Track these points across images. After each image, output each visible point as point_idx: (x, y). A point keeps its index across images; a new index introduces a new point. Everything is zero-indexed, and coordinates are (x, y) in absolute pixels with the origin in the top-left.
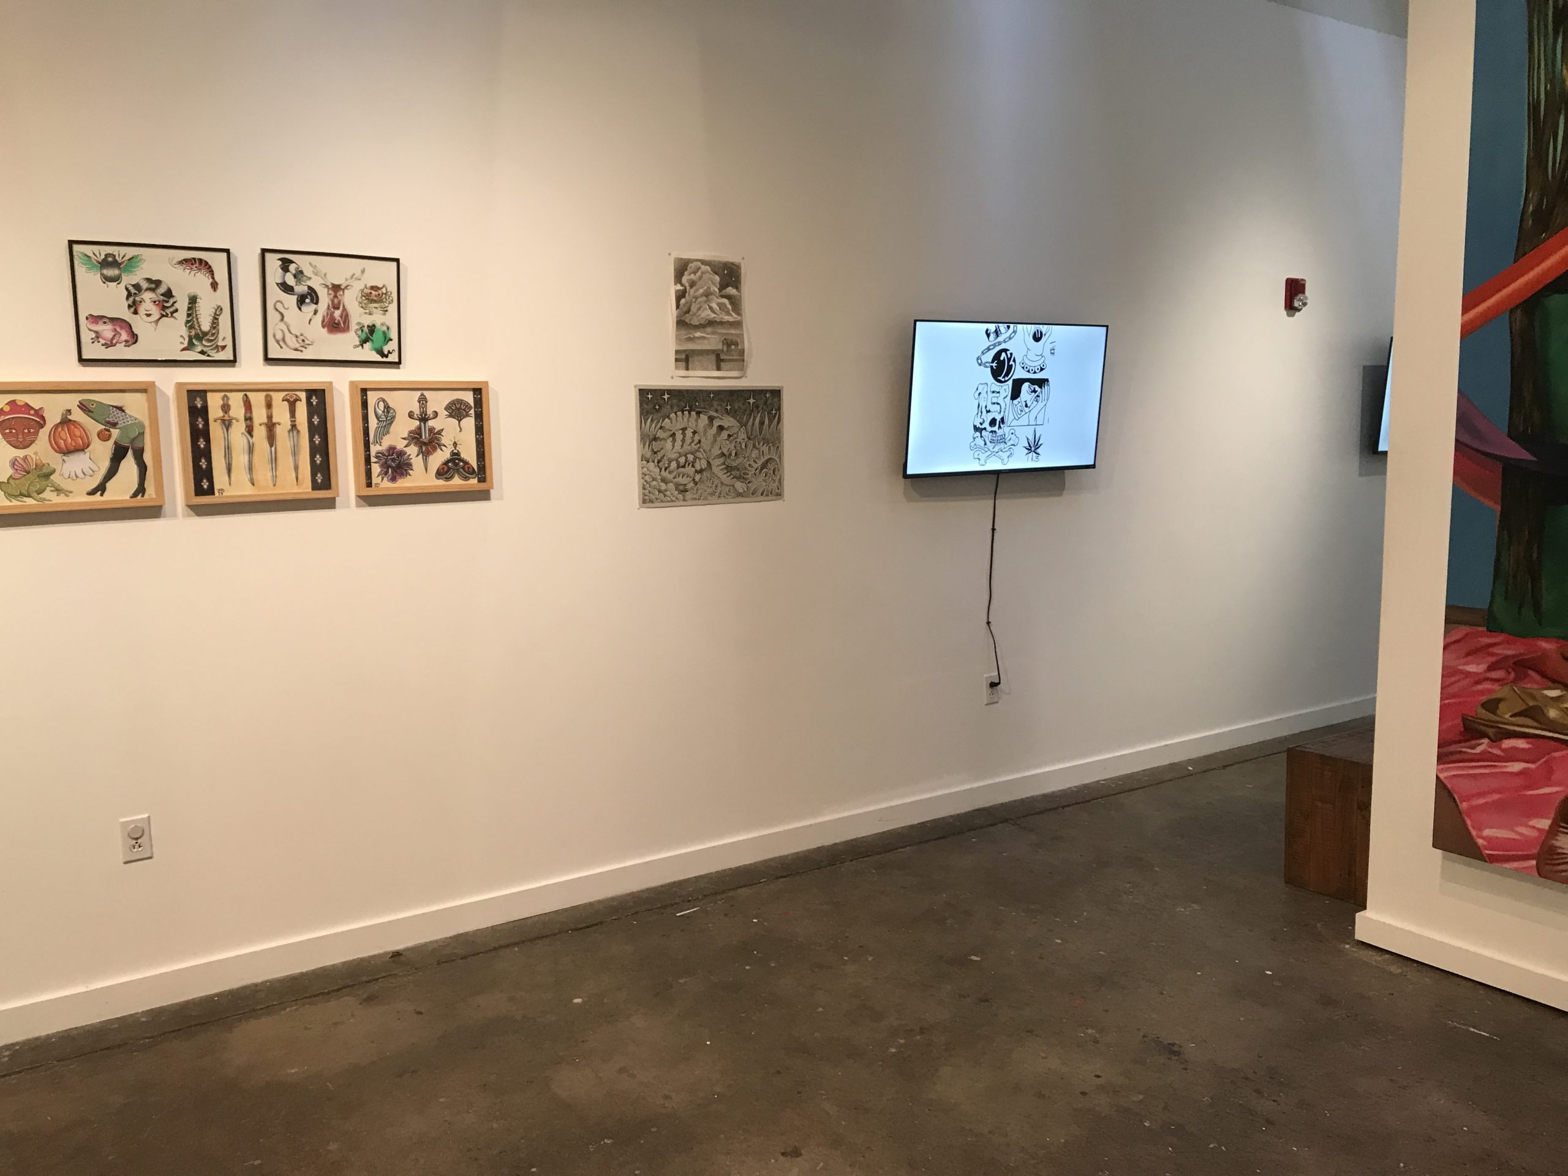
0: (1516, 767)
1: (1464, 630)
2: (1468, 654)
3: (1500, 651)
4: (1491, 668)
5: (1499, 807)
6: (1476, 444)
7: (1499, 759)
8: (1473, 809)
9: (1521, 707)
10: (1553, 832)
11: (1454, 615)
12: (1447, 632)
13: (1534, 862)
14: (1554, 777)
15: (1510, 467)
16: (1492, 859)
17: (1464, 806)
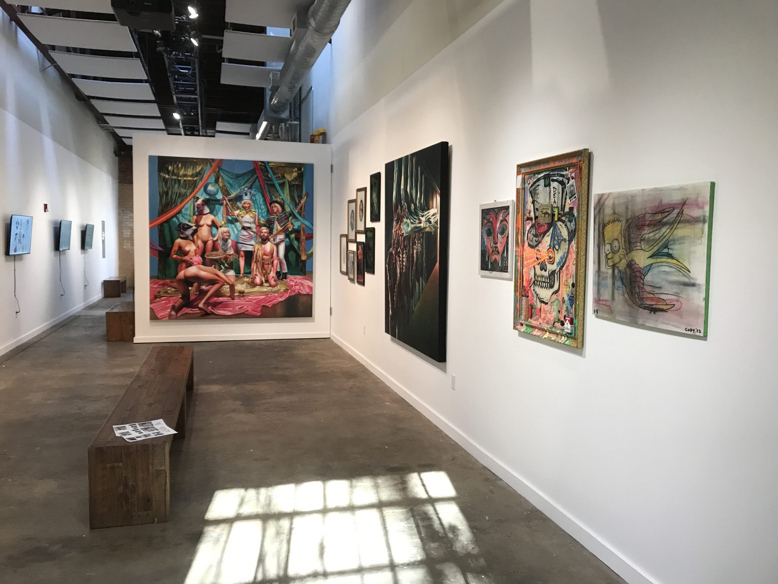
0: (164, 302)
1: (153, 280)
2: (155, 284)
3: (161, 283)
4: (159, 286)
5: (161, 310)
6: (153, 247)
7: (160, 301)
8: (156, 312)
9: (164, 291)
10: (171, 311)
11: (151, 277)
12: (150, 281)
13: (168, 318)
14: (171, 302)
15: (160, 252)
16: (160, 319)
17: (155, 311)
